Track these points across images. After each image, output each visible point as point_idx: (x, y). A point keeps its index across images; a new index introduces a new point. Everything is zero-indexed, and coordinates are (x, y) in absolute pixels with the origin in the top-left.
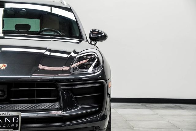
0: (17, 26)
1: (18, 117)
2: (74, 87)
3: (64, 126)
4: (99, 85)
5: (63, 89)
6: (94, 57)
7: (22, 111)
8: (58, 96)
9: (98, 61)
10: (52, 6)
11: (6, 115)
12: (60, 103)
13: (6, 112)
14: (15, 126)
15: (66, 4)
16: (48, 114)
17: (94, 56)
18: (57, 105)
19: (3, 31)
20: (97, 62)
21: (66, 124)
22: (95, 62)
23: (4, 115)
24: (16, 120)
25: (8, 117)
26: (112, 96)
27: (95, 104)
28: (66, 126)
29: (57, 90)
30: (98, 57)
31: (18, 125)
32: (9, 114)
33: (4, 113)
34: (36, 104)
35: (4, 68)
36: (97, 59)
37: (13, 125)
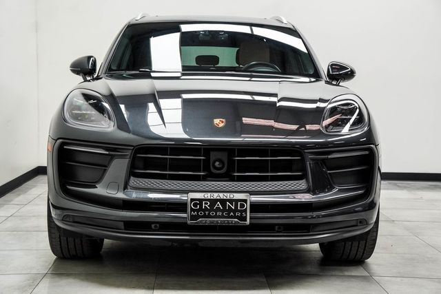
0: (200, 59)
1: (245, 201)
2: (330, 157)
3: (313, 218)
4: (367, 153)
5: (312, 159)
6: (354, 108)
7: (252, 193)
8: (304, 170)
9: (360, 114)
10: (251, 25)
11: (228, 198)
12: (308, 181)
13: (228, 194)
14: (241, 214)
15: (286, 22)
16: (288, 197)
17: (353, 106)
18: (302, 184)
19: (183, 67)
20: (358, 115)
21: (315, 214)
22: (355, 116)
23: (225, 198)
24: (242, 206)
25: (231, 201)
26: (383, 170)
27: (358, 183)
28: (315, 218)
29: (303, 161)
30: (359, 108)
31: (246, 214)
32: (232, 196)
33: (225, 194)
34: (270, 183)
35: (221, 125)
36: (358, 111)
37: (238, 214)
